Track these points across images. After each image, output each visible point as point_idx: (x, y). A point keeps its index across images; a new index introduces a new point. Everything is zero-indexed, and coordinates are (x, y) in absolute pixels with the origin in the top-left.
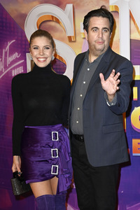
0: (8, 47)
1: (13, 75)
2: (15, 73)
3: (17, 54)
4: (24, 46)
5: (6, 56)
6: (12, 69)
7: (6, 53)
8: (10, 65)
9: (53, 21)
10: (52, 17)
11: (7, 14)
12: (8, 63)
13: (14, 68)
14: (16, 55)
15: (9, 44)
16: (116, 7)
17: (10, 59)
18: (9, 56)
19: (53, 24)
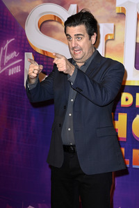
0: (7, 45)
1: (10, 74)
2: (11, 72)
3: (15, 52)
4: (23, 45)
5: (4, 54)
6: (8, 68)
7: (4, 51)
8: (7, 64)
9: (55, 21)
10: (55, 16)
11: (8, 12)
12: (6, 61)
13: (11, 67)
14: (14, 54)
15: (8, 42)
16: (123, 9)
17: (8, 58)
18: (7, 55)
19: (55, 24)
